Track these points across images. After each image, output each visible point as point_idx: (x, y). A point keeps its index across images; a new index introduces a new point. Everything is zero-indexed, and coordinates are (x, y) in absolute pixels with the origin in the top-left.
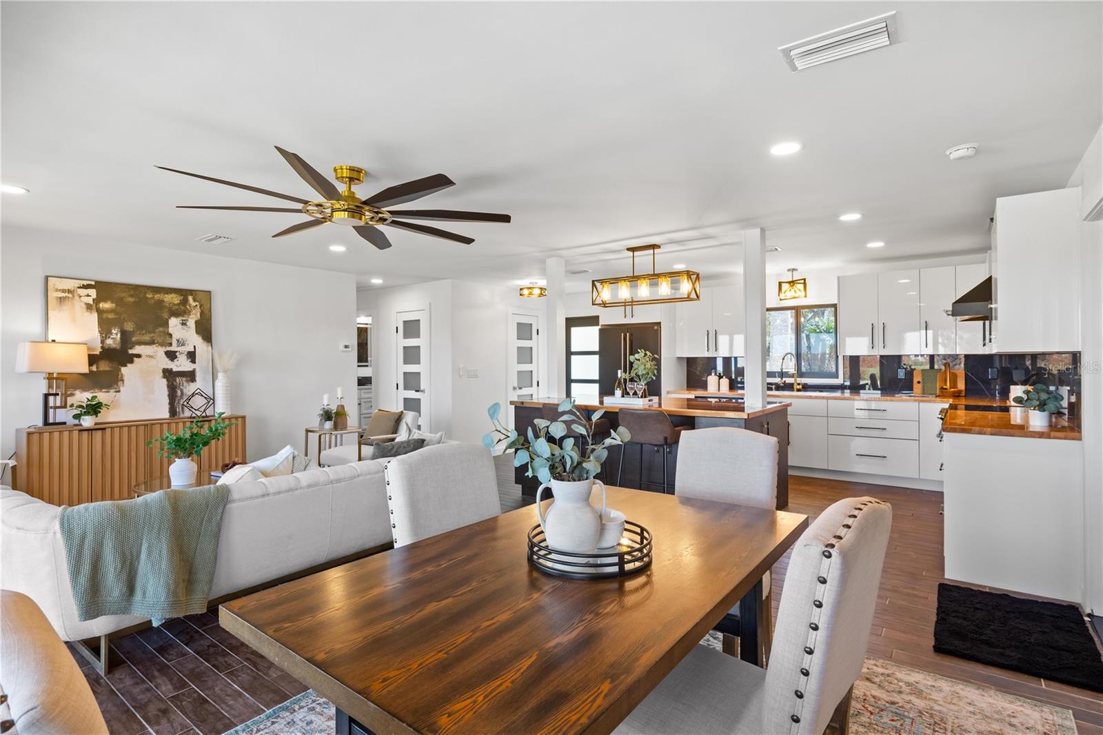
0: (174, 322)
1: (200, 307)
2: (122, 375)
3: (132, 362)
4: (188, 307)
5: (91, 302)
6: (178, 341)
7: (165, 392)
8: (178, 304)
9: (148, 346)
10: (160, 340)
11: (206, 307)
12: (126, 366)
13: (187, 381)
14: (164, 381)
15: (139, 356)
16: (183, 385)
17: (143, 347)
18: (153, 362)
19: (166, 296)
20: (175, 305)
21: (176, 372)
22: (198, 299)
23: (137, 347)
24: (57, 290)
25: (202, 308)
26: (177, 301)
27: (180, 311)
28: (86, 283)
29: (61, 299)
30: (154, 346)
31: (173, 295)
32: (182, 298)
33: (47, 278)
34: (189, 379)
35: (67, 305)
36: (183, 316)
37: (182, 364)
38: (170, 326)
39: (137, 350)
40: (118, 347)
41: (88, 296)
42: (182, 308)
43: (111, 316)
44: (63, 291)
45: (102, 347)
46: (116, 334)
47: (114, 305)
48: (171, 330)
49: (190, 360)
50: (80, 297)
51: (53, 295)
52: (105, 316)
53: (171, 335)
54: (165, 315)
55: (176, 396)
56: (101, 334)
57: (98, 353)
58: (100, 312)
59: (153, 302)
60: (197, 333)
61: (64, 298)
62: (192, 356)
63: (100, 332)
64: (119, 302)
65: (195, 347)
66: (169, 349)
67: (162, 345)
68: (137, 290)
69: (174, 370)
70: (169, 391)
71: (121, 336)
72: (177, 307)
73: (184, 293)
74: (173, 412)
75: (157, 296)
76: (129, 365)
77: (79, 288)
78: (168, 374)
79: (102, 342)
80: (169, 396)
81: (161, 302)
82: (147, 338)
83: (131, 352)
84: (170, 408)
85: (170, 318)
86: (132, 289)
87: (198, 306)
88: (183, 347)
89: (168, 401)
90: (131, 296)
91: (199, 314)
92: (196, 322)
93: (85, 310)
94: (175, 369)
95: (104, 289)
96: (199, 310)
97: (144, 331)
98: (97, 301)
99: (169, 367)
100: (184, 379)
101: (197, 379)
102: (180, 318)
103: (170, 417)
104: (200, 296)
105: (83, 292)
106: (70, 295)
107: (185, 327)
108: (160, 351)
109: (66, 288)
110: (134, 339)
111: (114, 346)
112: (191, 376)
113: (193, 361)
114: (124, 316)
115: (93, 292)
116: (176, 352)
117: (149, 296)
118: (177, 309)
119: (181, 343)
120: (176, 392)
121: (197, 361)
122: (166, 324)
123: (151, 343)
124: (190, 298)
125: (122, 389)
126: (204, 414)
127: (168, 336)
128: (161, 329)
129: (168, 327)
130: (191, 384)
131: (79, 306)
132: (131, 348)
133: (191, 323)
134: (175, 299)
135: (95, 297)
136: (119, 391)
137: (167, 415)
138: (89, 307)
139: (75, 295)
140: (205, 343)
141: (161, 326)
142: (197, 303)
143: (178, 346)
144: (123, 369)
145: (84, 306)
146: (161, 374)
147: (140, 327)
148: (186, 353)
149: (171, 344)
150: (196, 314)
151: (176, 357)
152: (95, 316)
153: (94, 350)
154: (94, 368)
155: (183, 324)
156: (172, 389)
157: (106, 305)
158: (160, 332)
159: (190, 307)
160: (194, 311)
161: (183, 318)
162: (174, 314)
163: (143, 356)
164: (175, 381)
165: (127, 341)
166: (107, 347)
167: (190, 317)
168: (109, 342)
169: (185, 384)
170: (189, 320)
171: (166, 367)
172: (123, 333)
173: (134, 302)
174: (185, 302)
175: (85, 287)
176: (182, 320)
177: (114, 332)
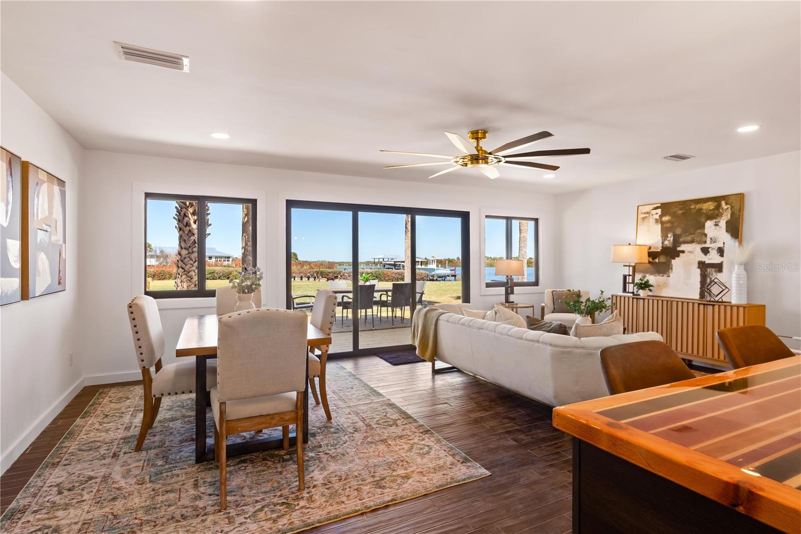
0: (709, 224)
1: (731, 209)
2: (672, 265)
3: (678, 256)
4: (721, 210)
5: (658, 218)
6: (711, 239)
7: (698, 279)
8: (713, 209)
9: (689, 245)
10: (698, 239)
11: (737, 207)
12: (674, 259)
13: (716, 272)
14: (699, 271)
15: (683, 252)
16: (712, 275)
17: (686, 245)
18: (692, 256)
19: (704, 204)
20: (710, 210)
21: (707, 264)
22: (730, 203)
23: (683, 245)
24: (642, 213)
25: (733, 209)
26: (712, 207)
27: (714, 215)
28: (656, 206)
29: (644, 218)
30: (694, 244)
31: (710, 203)
32: (716, 203)
33: (638, 206)
34: (717, 270)
35: (646, 220)
36: (716, 219)
37: (713, 258)
38: (706, 227)
39: (682, 247)
40: (671, 246)
41: (657, 214)
42: (716, 212)
43: (668, 225)
44: (645, 213)
45: (662, 247)
46: (670, 237)
47: (670, 217)
48: (706, 231)
49: (719, 254)
50: (653, 215)
51: (641, 216)
52: (665, 225)
53: (706, 235)
54: (703, 220)
55: (706, 283)
56: (662, 238)
57: (660, 250)
58: (662, 223)
59: (694, 211)
60: (727, 231)
61: (646, 217)
62: (721, 251)
63: (661, 236)
64: (674, 215)
65: (724, 243)
66: (704, 246)
67: (699, 243)
68: (684, 204)
69: (706, 262)
70: (701, 278)
71: (673, 238)
72: (711, 212)
73: (717, 200)
74: (702, 295)
75: (698, 206)
76: (677, 258)
77: (653, 209)
78: (702, 265)
79: (663, 243)
80: (701, 282)
81: (701, 210)
82: (689, 238)
83: (679, 249)
84: (700, 292)
85: (706, 221)
86: (682, 204)
87: (729, 209)
88: (714, 244)
89: (700, 286)
90: (680, 209)
91: (729, 215)
92: (727, 223)
93: (654, 223)
94: (708, 261)
95: (665, 207)
96: (730, 212)
97: (688, 234)
98: (661, 217)
99: (703, 260)
100: (713, 270)
101: (724, 270)
102: (714, 221)
103: (700, 298)
104: (731, 199)
105: (654, 212)
106: (648, 215)
107: (717, 227)
108: (697, 248)
109: (646, 211)
110: (681, 240)
111: (669, 245)
112: (719, 267)
113: (722, 255)
114: (676, 224)
115: (659, 211)
116: (709, 248)
117: (692, 207)
118: (712, 214)
119: (713, 241)
120: (706, 280)
121: (725, 255)
122: (703, 227)
123: (692, 242)
124: (723, 203)
125: (671, 275)
126: (720, 300)
127: (703, 236)
128: (699, 231)
129: (704, 229)
130: (719, 274)
131: (652, 221)
132: (679, 246)
133: (723, 223)
134: (711, 206)
135: (660, 214)
136: (669, 276)
137: (697, 297)
138: (657, 221)
139: (651, 215)
140: (733, 239)
141: (700, 228)
142: (729, 206)
143: (711, 243)
144: (673, 261)
145: (654, 221)
146: (697, 265)
147: (685, 231)
148: (716, 249)
149: (705, 242)
150: (727, 215)
151: (709, 252)
152: (660, 226)
153: (657, 248)
154: (657, 260)
155: (716, 225)
156: (704, 277)
157: (666, 219)
158: (699, 233)
159: (722, 210)
160: (725, 213)
161: (717, 221)
162: (710, 218)
163: (686, 252)
164: (707, 271)
165: (677, 242)
166: (665, 246)
167: (722, 218)
168: (666, 243)
169: (714, 274)
170: (721, 221)
171: (701, 260)
172: (675, 236)
173: (683, 213)
174: (718, 207)
175: (655, 208)
176: (716, 222)
177: (669, 235)
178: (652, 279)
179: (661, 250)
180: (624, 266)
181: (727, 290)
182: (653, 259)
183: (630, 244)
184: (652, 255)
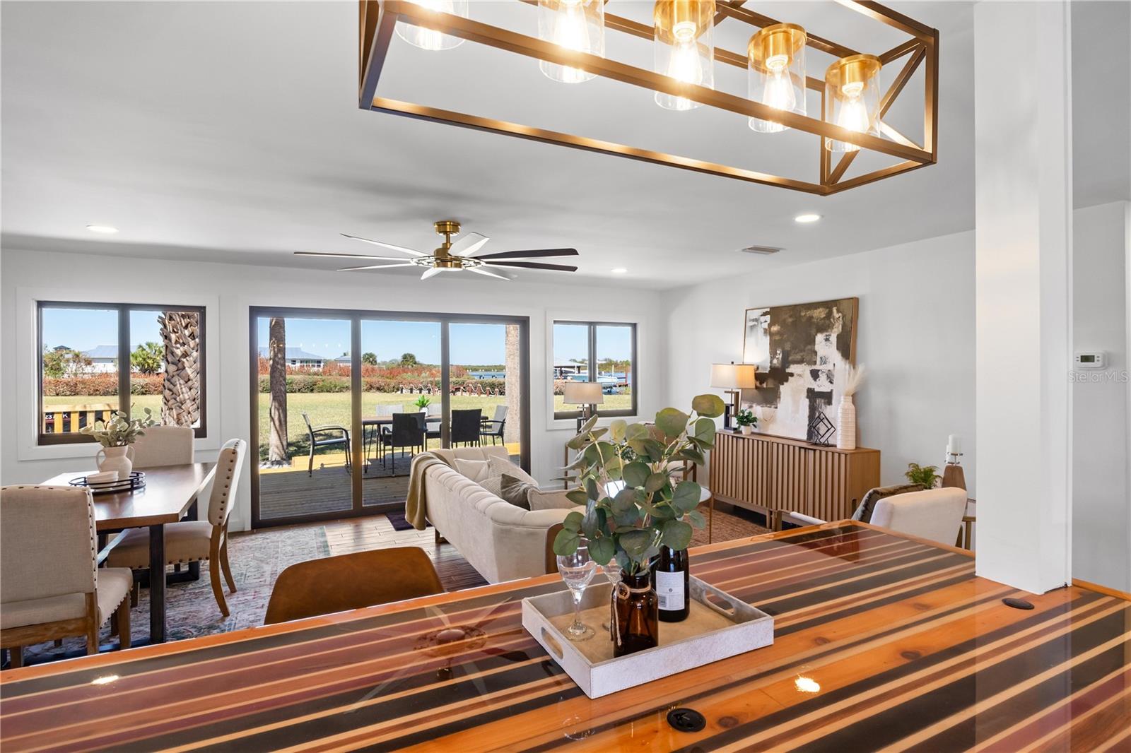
0: (820, 338)
1: (843, 319)
2: (780, 392)
3: (787, 381)
4: (832, 320)
5: (767, 327)
6: (821, 358)
7: (806, 412)
8: (824, 318)
9: (799, 365)
10: (808, 358)
11: (850, 315)
12: (783, 384)
13: (825, 403)
14: (807, 402)
15: (792, 375)
16: (821, 408)
17: (795, 366)
18: (801, 381)
19: (815, 311)
20: (822, 319)
21: (817, 392)
22: (842, 310)
23: (792, 366)
24: (750, 320)
25: (845, 319)
26: (823, 316)
27: (824, 327)
28: (765, 310)
29: (752, 328)
30: (803, 365)
31: (821, 309)
32: (827, 310)
33: (746, 311)
34: (826, 401)
35: (755, 330)
36: (827, 332)
37: (822, 386)
38: (816, 342)
39: (792, 369)
40: (780, 366)
41: (766, 322)
42: (827, 322)
43: (777, 338)
44: (753, 320)
45: (771, 367)
46: (779, 355)
47: (779, 327)
48: (817, 348)
49: (829, 380)
50: (761, 323)
51: (749, 324)
52: (774, 338)
53: (816, 353)
54: (813, 331)
55: (814, 418)
56: (771, 355)
57: (767, 372)
58: (771, 335)
59: (804, 320)
60: (838, 349)
61: (754, 325)
62: (831, 376)
63: (770, 352)
64: (783, 324)
65: (834, 365)
66: (814, 367)
67: (809, 363)
68: (795, 309)
70: (809, 411)
71: (782, 355)
72: (822, 322)
73: (829, 305)
74: (809, 436)
75: (809, 313)
76: (785, 383)
77: (762, 315)
78: (812, 395)
79: (771, 362)
80: (809, 416)
81: (811, 317)
82: (798, 357)
83: (788, 371)
84: (808, 431)
85: (816, 335)
86: (792, 309)
87: (841, 319)
88: (825, 365)
89: (808, 421)
90: (791, 317)
91: (841, 326)
92: (838, 337)
93: (763, 335)
94: (817, 390)
95: (775, 313)
96: (841, 322)
97: (797, 350)
98: (770, 326)
99: (812, 387)
100: (823, 401)
101: (834, 401)
102: (825, 334)
104: (844, 306)
105: (763, 319)
106: (756, 323)
107: (828, 343)
108: (806, 370)
109: (754, 318)
110: (790, 358)
111: (777, 365)
112: (828, 398)
113: (832, 382)
114: (785, 336)
115: (768, 318)
116: (819, 371)
117: (803, 314)
118: (823, 324)
119: (823, 361)
120: (815, 413)
121: (835, 380)
122: (813, 342)
123: (800, 362)
124: (835, 310)
125: (779, 405)
126: (827, 442)
127: (813, 355)
128: (809, 347)
129: (814, 345)
130: (828, 407)
131: (760, 331)
132: (788, 368)
133: (834, 338)
134: (820, 313)
135: (769, 322)
136: (776, 408)
137: (804, 437)
138: (765, 331)
139: (759, 323)
140: (844, 360)
141: (810, 344)
142: (840, 314)
143: (821, 364)
144: (781, 387)
145: (763, 331)
146: (806, 394)
147: (794, 347)
148: (826, 372)
149: (815, 363)
150: (838, 327)
151: (818, 376)
152: (768, 338)
153: (766, 369)
154: (764, 385)
155: (827, 340)
156: (813, 409)
157: (775, 328)
158: (809, 350)
159: (834, 319)
160: (837, 325)
161: (828, 334)
162: (821, 329)
163: (795, 375)
164: (815, 402)
165: (786, 362)
166: (773, 366)
167: (833, 331)
168: (775, 361)
169: (823, 406)
170: (832, 335)
171: (810, 387)
172: (783, 352)
173: (793, 322)
174: (829, 315)
175: (765, 314)
176: (826, 336)
177: (778, 352)
178: (758, 411)
179: (770, 371)
180: (726, 392)
181: (833, 429)
182: (761, 383)
183: (733, 363)
184: (760, 377)
